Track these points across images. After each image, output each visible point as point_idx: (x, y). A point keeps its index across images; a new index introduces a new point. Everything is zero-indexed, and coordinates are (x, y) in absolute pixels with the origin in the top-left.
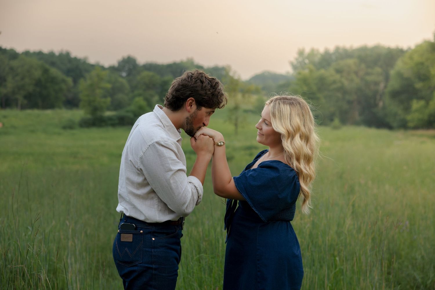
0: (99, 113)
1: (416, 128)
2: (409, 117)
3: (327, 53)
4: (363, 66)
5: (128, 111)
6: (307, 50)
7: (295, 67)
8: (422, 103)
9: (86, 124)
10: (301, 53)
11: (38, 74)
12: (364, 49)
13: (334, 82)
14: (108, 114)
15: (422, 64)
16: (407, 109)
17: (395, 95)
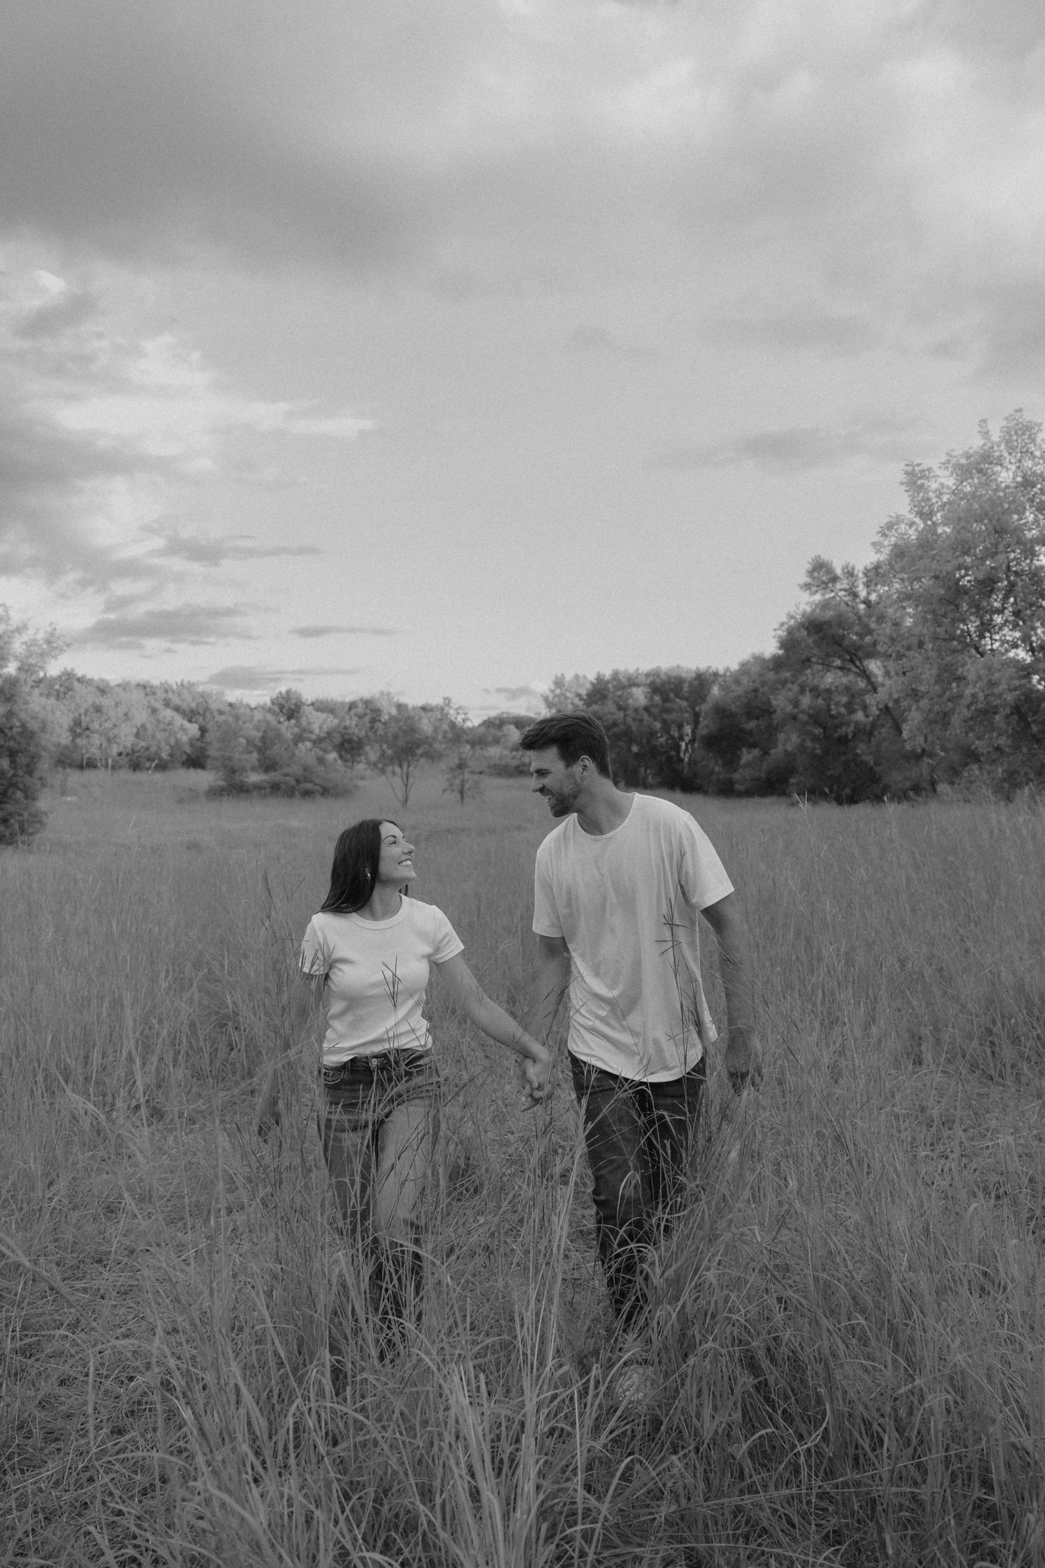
0: (237, 778)
1: (748, 793)
2: (736, 776)
3: (600, 679)
4: (657, 698)
5: (287, 775)
6: (569, 677)
7: (549, 704)
8: (756, 752)
9: (216, 793)
10: (559, 683)
11: (141, 717)
12: (655, 673)
13: (615, 724)
14: (254, 778)
15: (756, 690)
16: (732, 763)
17: (711, 742)
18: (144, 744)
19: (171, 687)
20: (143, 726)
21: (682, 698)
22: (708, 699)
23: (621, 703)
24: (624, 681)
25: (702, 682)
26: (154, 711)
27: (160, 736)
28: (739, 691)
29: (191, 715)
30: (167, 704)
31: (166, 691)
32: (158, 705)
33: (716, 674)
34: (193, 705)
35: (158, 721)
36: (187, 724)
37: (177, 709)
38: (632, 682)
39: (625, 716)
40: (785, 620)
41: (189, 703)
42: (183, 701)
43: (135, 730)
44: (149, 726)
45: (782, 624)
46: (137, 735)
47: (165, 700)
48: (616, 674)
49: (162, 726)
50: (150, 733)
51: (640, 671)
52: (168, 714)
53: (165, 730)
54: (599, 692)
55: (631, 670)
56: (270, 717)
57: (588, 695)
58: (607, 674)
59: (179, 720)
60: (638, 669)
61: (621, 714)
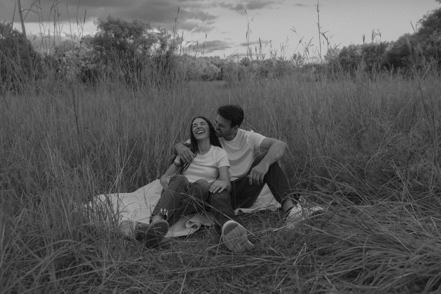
18: (206, 74)
19: (213, 58)
20: (205, 69)
21: (374, 53)
22: (384, 52)
23: (352, 55)
24: (353, 49)
25: (383, 46)
26: (208, 64)
27: (210, 72)
28: (401, 46)
29: (218, 66)
30: (212, 63)
31: (212, 59)
32: (210, 63)
33: (388, 44)
34: (219, 63)
35: (209, 67)
36: (217, 68)
37: (215, 64)
38: (356, 48)
39: (354, 59)
40: (422, 18)
41: (218, 62)
42: (216, 62)
43: (203, 70)
44: (207, 68)
45: (421, 20)
46: (204, 71)
47: (211, 62)
48: (350, 46)
49: (210, 69)
50: (207, 70)
51: (359, 45)
52: (212, 65)
53: (211, 70)
54: (344, 52)
55: (356, 44)
56: (240, 66)
57: (340, 54)
58: (347, 46)
59: (215, 67)
60: (358, 45)
61: (352, 59)
